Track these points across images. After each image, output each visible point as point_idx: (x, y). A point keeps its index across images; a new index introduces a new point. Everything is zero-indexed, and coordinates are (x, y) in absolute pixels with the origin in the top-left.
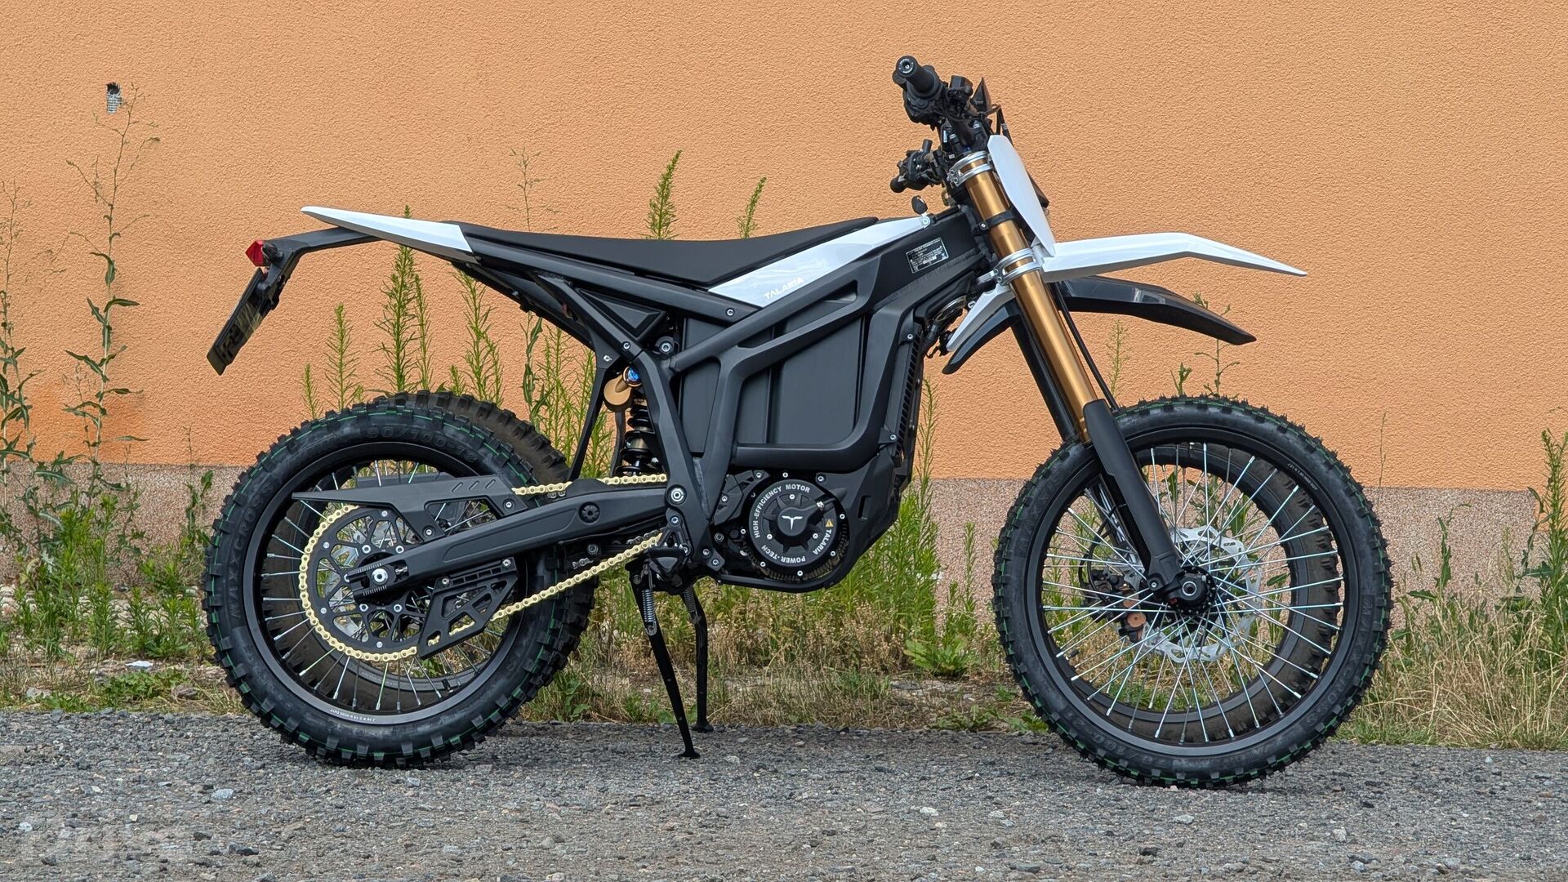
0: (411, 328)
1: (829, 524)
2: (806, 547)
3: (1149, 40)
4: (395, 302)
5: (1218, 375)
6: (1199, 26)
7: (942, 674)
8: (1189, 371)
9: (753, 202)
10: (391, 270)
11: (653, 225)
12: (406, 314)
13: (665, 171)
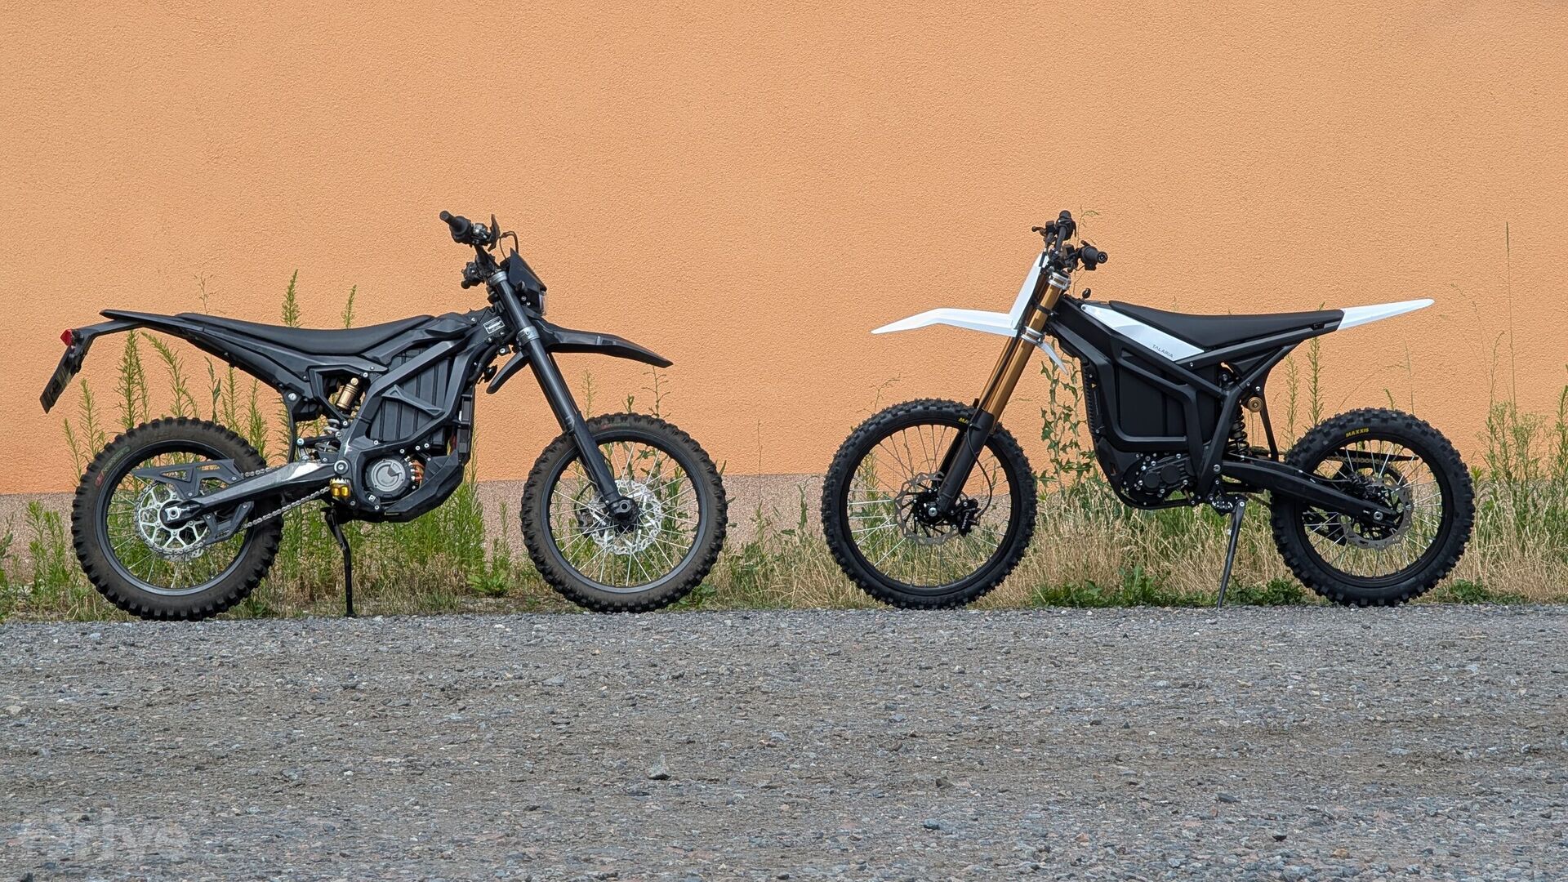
0: (137, 392)
4: (126, 375)
7: (492, 594)
8: (633, 398)
9: (350, 302)
10: (122, 355)
11: (286, 318)
12: (133, 382)
13: (290, 284)
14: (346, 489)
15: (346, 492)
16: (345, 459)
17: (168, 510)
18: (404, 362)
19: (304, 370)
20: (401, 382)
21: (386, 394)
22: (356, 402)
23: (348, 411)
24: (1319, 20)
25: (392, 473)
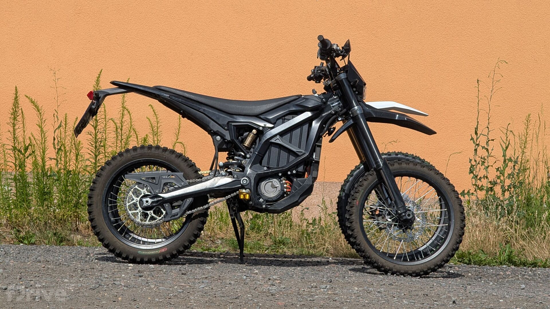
0: (19, 125)
3: (265, 39)
4: (13, 116)
6: (281, 34)
12: (17, 120)
13: (98, 76)
14: (248, 195)
15: (247, 197)
16: (247, 177)
17: (144, 200)
18: (283, 122)
19: (226, 123)
20: (282, 134)
21: (273, 141)
22: (254, 143)
23: (248, 148)
25: (273, 187)
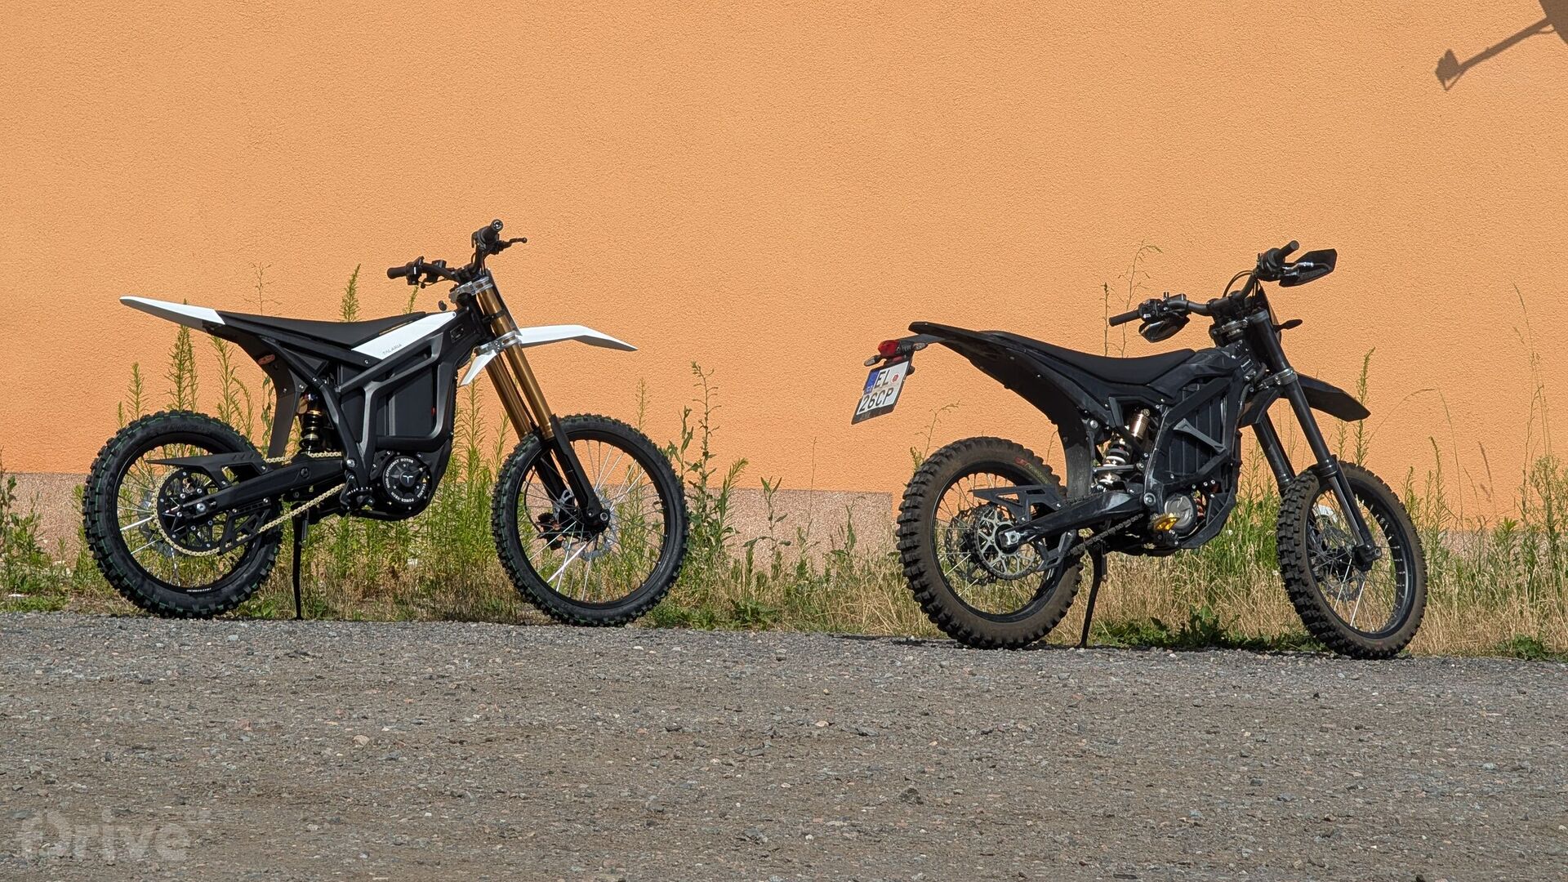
1: (424, 481)
2: (413, 493)
4: (177, 362)
5: (707, 414)
8: (690, 410)
9: (413, 299)
10: (174, 341)
11: (345, 313)
24: (1366, 64)
